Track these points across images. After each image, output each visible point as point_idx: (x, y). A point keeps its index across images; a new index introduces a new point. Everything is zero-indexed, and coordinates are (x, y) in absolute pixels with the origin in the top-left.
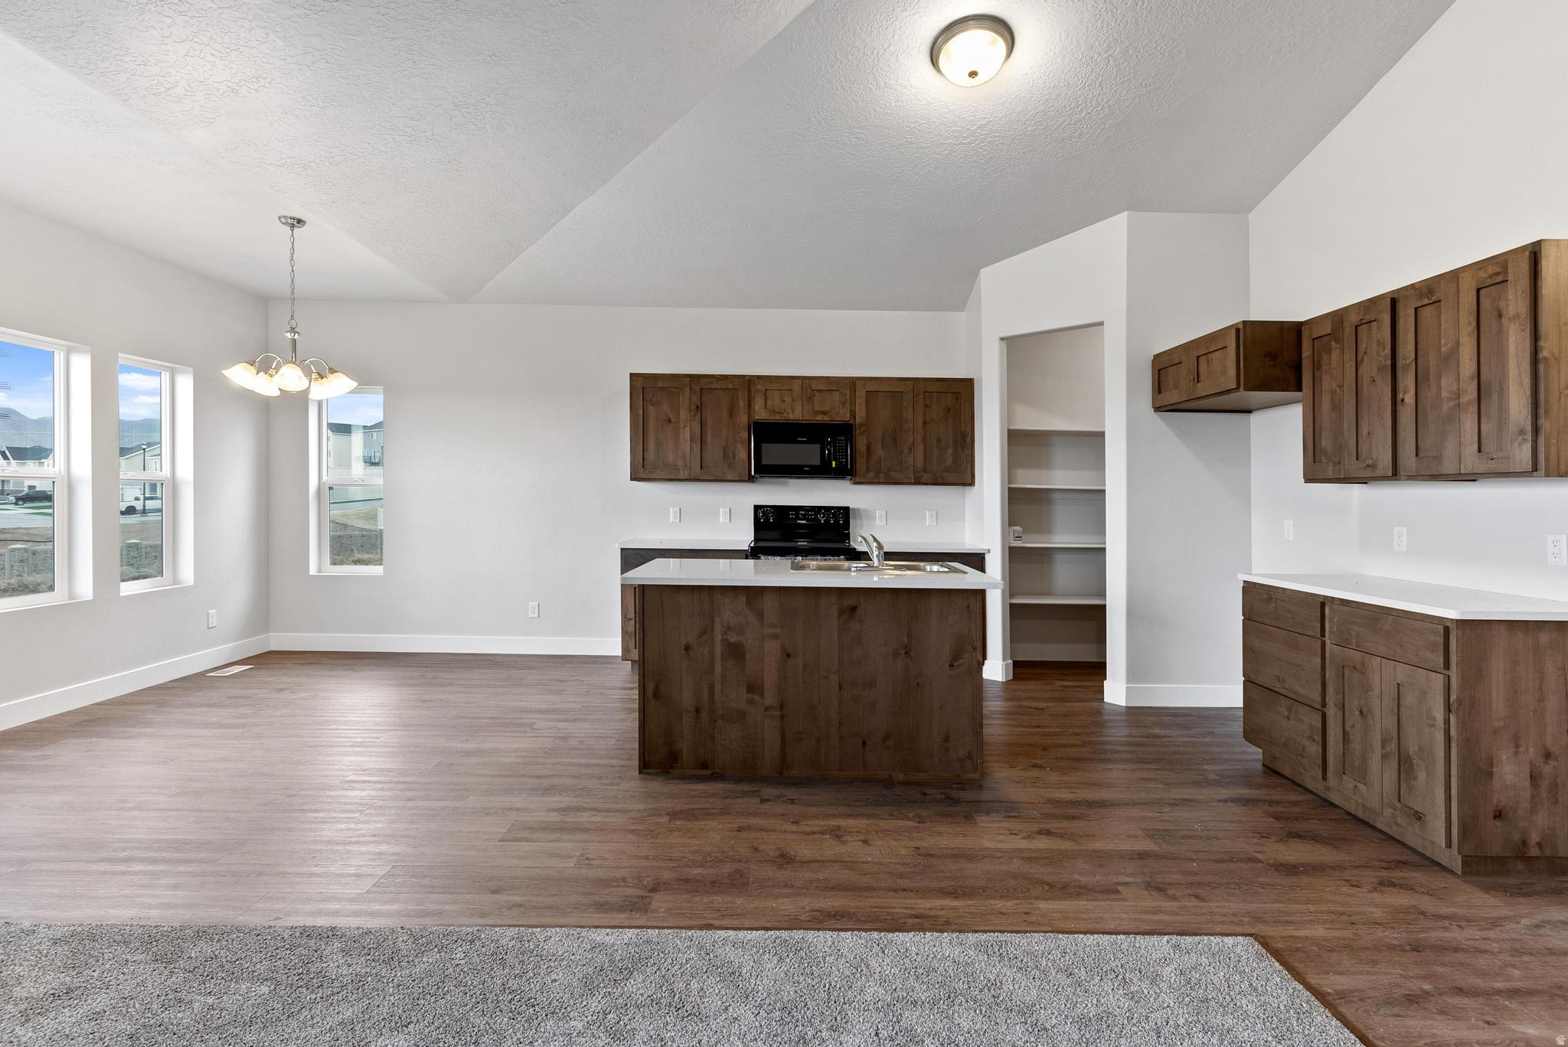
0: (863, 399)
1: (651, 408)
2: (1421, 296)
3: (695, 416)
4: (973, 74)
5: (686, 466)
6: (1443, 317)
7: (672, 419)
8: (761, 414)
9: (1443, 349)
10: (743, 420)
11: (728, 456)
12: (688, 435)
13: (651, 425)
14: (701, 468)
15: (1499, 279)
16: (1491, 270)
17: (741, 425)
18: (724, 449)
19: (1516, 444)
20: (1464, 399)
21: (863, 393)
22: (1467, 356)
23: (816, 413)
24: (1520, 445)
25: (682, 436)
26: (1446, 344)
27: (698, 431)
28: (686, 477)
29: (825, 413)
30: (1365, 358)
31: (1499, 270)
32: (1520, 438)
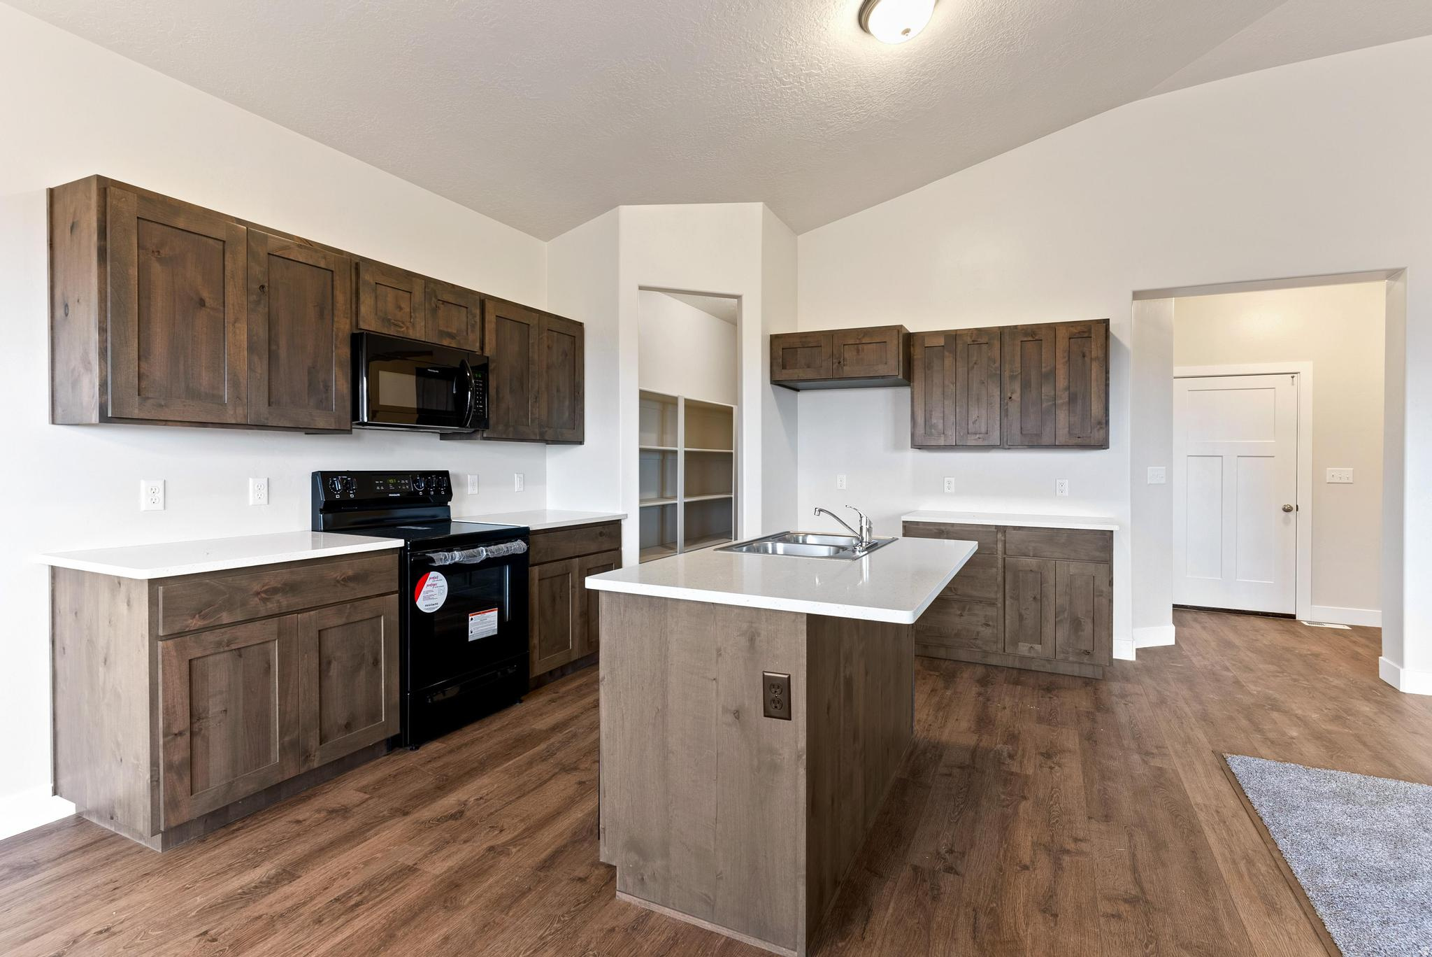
0: (493, 326)
1: (156, 268)
2: (1026, 334)
3: (258, 303)
4: (907, 31)
5: (238, 398)
6: (1043, 351)
7: (207, 300)
8: (370, 323)
9: (1043, 370)
10: (344, 327)
11: (317, 388)
12: (244, 338)
13: (160, 304)
14: (269, 405)
15: (1086, 335)
16: (1079, 328)
17: (340, 334)
18: (309, 373)
19: (1096, 429)
20: (1059, 402)
21: (493, 318)
22: (1062, 376)
23: (442, 334)
24: (1098, 430)
25: (229, 336)
26: (1045, 367)
27: (262, 333)
28: (239, 421)
29: (452, 336)
30: (975, 366)
31: (1086, 330)
32: (1098, 426)
